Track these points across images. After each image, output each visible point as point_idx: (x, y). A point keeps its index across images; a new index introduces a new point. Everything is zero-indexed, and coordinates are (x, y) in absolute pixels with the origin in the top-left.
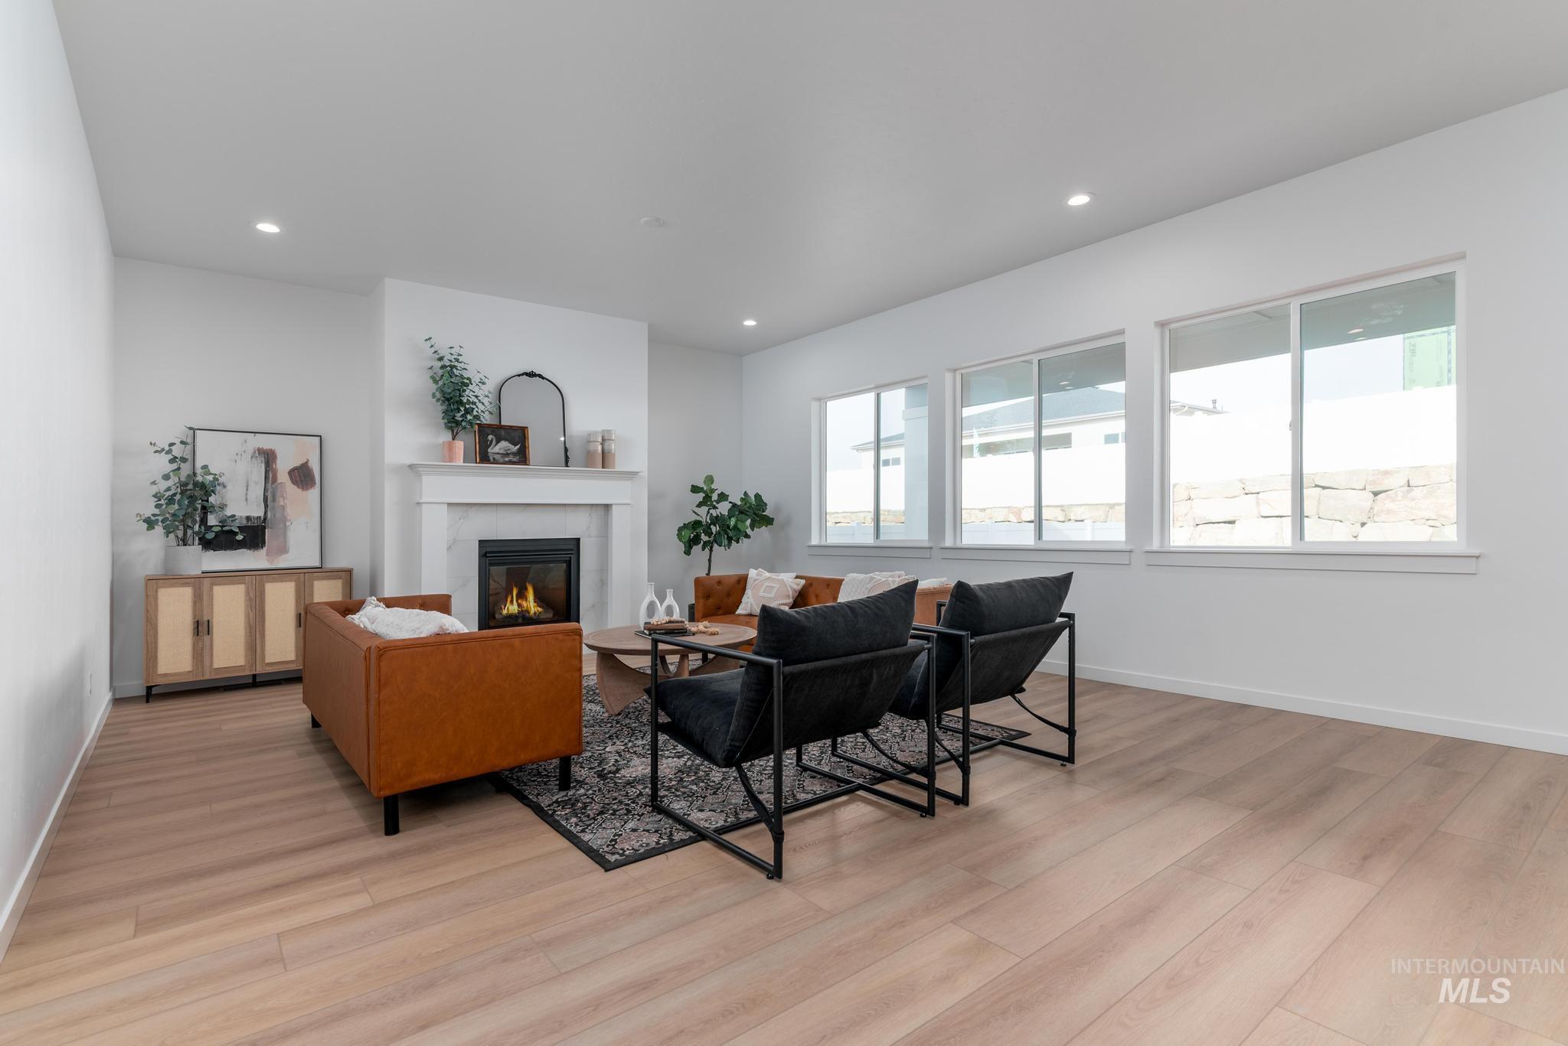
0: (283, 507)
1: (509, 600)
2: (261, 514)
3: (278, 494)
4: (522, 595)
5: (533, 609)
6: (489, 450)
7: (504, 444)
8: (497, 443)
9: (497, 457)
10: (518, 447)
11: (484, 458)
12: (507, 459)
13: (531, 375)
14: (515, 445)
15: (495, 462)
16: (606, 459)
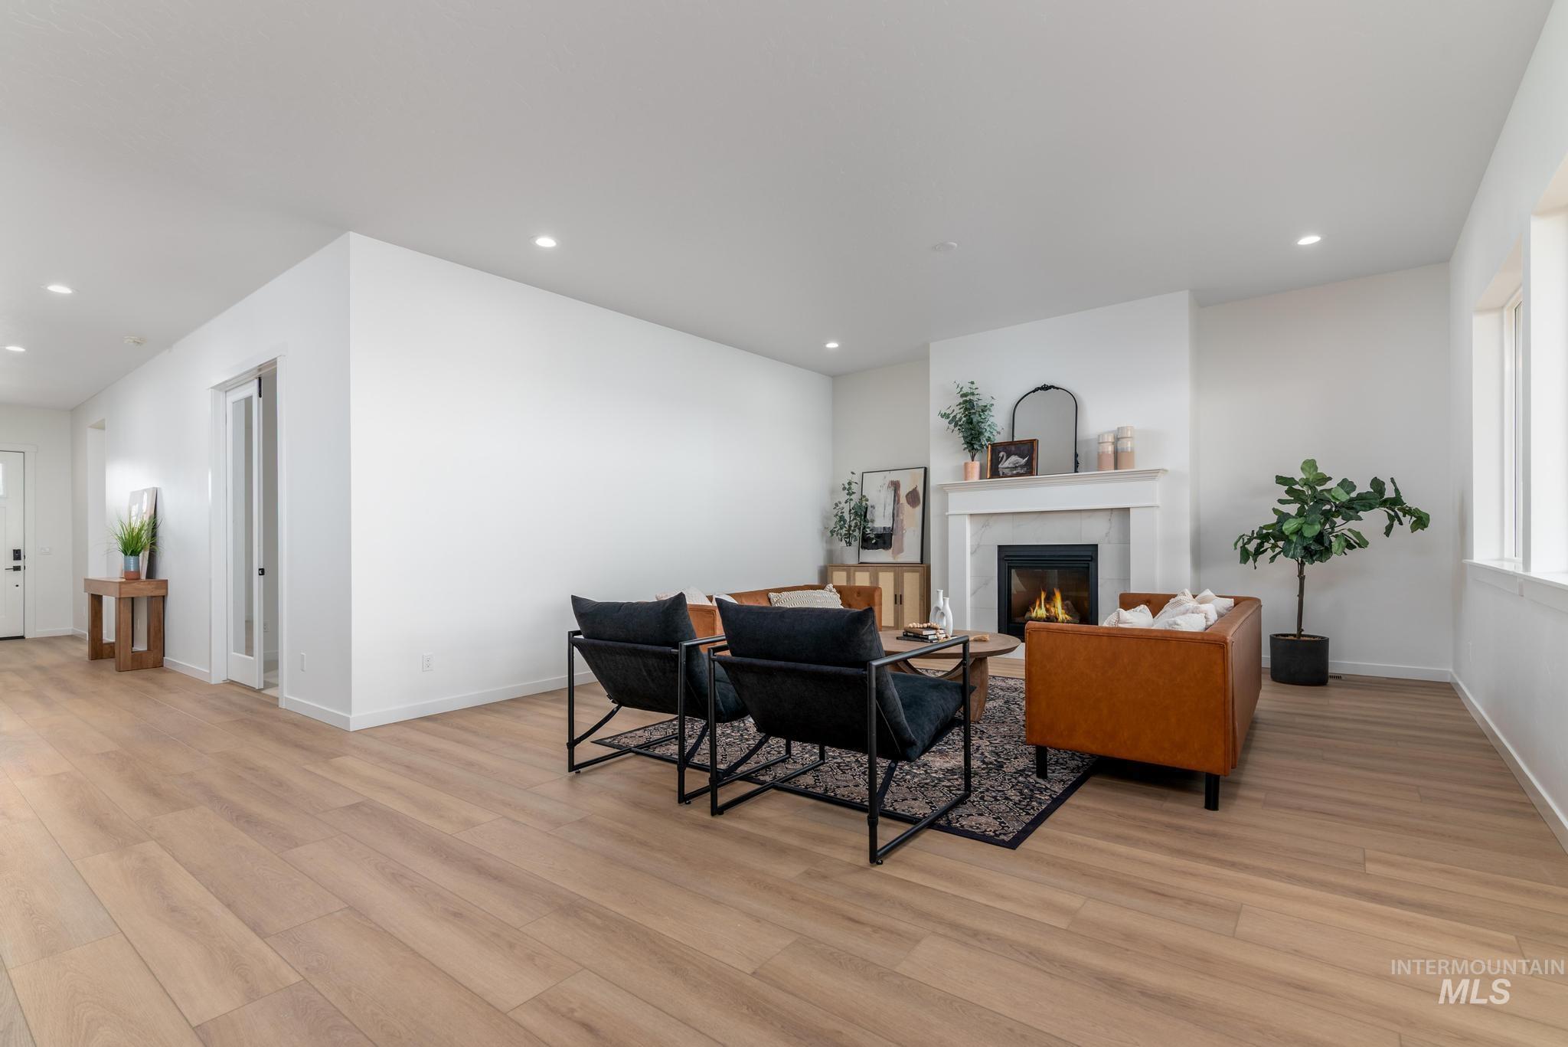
0: (902, 520)
1: (1038, 603)
2: (891, 526)
3: (900, 511)
4: (1049, 599)
5: (1060, 616)
6: (1000, 466)
7: (1014, 458)
8: (1007, 459)
9: (1006, 471)
10: (1026, 459)
11: (995, 473)
12: (1015, 472)
13: (1045, 388)
14: (1024, 458)
15: (1005, 476)
16: (1118, 459)
